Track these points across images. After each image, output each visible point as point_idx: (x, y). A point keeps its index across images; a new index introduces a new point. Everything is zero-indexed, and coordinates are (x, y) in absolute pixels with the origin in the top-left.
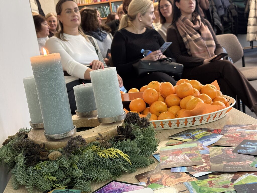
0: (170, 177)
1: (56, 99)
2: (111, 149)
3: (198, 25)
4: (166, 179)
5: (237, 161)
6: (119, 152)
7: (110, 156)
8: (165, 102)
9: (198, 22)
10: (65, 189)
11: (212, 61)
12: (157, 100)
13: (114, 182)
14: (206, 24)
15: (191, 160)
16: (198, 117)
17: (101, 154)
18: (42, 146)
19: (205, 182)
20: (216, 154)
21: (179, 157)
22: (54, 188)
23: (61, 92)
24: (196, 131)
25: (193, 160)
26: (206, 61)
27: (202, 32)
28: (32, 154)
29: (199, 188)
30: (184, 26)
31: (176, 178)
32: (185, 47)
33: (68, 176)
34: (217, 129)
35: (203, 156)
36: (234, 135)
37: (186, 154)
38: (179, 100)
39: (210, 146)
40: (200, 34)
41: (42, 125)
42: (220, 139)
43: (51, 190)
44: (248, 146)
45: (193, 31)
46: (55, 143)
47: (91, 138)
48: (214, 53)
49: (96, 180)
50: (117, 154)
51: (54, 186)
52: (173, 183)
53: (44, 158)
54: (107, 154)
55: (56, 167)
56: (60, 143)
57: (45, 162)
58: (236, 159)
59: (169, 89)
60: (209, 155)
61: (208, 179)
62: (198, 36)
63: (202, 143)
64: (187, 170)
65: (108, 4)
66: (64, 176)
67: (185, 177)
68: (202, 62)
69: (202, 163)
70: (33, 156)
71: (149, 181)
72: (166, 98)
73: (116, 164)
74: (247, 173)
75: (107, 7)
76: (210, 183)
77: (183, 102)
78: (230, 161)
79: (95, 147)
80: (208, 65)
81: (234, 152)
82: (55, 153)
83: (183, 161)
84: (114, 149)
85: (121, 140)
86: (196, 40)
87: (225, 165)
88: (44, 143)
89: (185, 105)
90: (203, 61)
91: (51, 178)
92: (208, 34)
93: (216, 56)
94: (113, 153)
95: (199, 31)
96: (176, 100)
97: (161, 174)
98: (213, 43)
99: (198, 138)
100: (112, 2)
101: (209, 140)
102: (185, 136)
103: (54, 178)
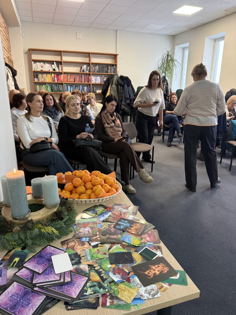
0: (79, 244)
1: (20, 198)
2: (49, 227)
3: (114, 118)
4: (77, 246)
5: (114, 235)
6: (53, 229)
7: (48, 232)
8: (85, 186)
9: (114, 116)
10: (21, 250)
11: (118, 140)
12: (80, 186)
13: (49, 246)
14: (119, 118)
15: (92, 232)
16: (101, 199)
17: (43, 230)
18: (9, 223)
19: (96, 249)
20: (105, 228)
21: (86, 229)
22: (15, 248)
23: (23, 194)
24: (99, 207)
25: (93, 232)
26: (116, 140)
27: (116, 123)
28: (3, 228)
29: (92, 254)
30: (106, 117)
31: (82, 246)
32: (105, 130)
33: (23, 242)
34: (110, 206)
35: (98, 229)
36: (117, 213)
37: (90, 227)
38: (92, 186)
39: (104, 221)
40: (115, 123)
41: (10, 205)
42: (110, 215)
43: (13, 249)
44: (122, 223)
45: (111, 121)
46: (17, 221)
47: (38, 219)
48: (120, 135)
49: (39, 245)
50: (52, 231)
51: (15, 247)
52: (80, 249)
53: (10, 231)
54: (46, 230)
55: (17, 238)
56: (20, 221)
57: (10, 233)
58: (114, 233)
59: (88, 179)
60: (101, 228)
61: (97, 247)
62: (113, 124)
63: (100, 218)
64: (89, 240)
65: (62, 84)
66: (21, 242)
67: (87, 245)
68: (114, 141)
69: (96, 235)
70: (4, 228)
71: (68, 247)
72: (86, 184)
73: (51, 236)
74: (117, 244)
75: (61, 86)
76: (98, 250)
77: (95, 188)
78: (111, 235)
79: (40, 226)
80: (117, 142)
81: (114, 227)
82: (17, 228)
83: (88, 233)
84: (50, 228)
85: (55, 221)
86: (112, 127)
87: (108, 237)
88: (10, 221)
89: (95, 190)
90: (114, 139)
91: (13, 243)
92: (119, 124)
93: (122, 137)
94: (50, 230)
95: (114, 121)
96: (91, 186)
97: (75, 242)
98: (121, 129)
99: (99, 214)
100: (64, 83)
101: (104, 216)
102: (92, 211)
103: (15, 243)
